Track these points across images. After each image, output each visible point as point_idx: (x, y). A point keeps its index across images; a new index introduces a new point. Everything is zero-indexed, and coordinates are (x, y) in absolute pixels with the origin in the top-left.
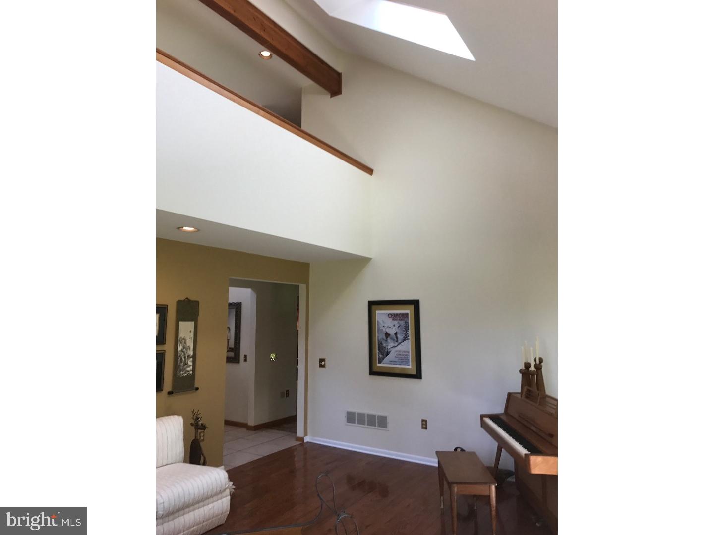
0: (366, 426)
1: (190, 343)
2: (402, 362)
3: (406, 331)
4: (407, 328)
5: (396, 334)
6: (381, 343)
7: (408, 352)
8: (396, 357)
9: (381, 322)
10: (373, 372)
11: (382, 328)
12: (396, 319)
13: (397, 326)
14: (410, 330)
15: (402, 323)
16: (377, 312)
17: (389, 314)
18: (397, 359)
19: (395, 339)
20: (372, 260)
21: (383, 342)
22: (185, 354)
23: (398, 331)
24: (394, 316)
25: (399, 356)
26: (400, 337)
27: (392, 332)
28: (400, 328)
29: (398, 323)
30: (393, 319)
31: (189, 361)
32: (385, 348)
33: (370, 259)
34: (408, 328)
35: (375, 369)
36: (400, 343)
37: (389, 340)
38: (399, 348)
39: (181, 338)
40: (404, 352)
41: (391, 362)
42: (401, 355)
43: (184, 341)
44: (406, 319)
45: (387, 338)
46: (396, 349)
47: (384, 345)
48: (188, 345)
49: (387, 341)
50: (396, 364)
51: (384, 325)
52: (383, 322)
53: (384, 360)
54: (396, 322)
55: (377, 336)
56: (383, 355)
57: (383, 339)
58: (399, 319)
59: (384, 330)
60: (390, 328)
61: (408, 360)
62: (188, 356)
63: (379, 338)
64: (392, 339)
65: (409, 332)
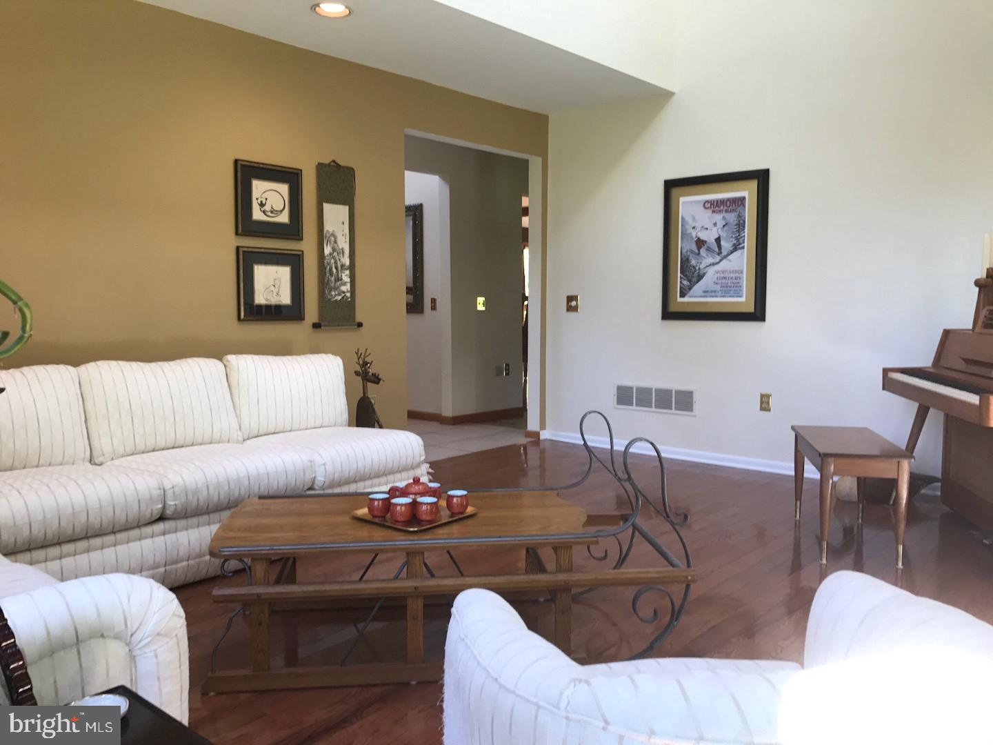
0: (653, 409)
1: (344, 244)
2: (727, 292)
3: (739, 231)
4: (741, 226)
5: (718, 240)
6: (688, 259)
7: (742, 272)
8: (716, 283)
9: (689, 219)
10: (668, 314)
11: (690, 230)
12: (720, 211)
13: (720, 224)
14: (746, 230)
15: (732, 217)
16: (682, 200)
17: (707, 201)
18: (718, 287)
19: (717, 249)
20: (674, 98)
21: (690, 258)
22: (336, 263)
23: (723, 234)
24: (715, 206)
25: (724, 281)
26: (726, 245)
27: (709, 236)
28: (725, 228)
29: (724, 218)
30: (713, 212)
31: (343, 275)
32: (694, 267)
33: (671, 94)
34: (744, 227)
35: (672, 308)
36: (725, 257)
37: (703, 251)
38: (725, 265)
39: (328, 231)
40: (734, 272)
41: (706, 293)
42: (725, 278)
43: (333, 239)
44: (739, 209)
45: (699, 248)
46: (717, 268)
47: (693, 262)
48: (340, 247)
49: (699, 254)
50: (716, 297)
51: (693, 225)
52: (694, 218)
53: (692, 291)
54: (718, 218)
55: (681, 246)
56: (690, 281)
57: (692, 252)
58: (726, 211)
59: (694, 235)
60: (707, 229)
61: (740, 286)
62: (342, 266)
63: (684, 251)
64: (709, 249)
65: (746, 234)
